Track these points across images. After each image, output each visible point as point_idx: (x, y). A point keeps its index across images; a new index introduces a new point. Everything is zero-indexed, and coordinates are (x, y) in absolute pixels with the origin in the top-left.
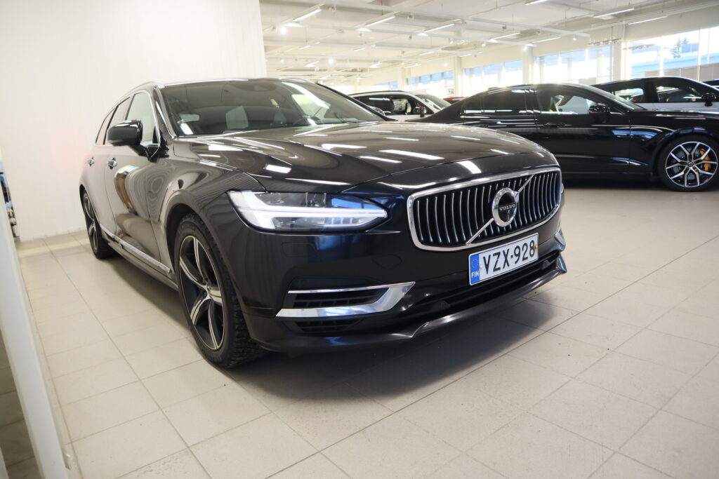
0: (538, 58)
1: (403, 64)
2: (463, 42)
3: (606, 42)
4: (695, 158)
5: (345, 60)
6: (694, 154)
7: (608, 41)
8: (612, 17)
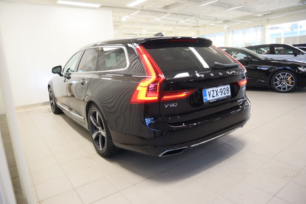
0: (231, 32)
1: (174, 33)
2: (200, 25)
3: (258, 26)
4: (286, 79)
5: (150, 31)
6: (285, 78)
7: (259, 26)
8: (262, 15)
